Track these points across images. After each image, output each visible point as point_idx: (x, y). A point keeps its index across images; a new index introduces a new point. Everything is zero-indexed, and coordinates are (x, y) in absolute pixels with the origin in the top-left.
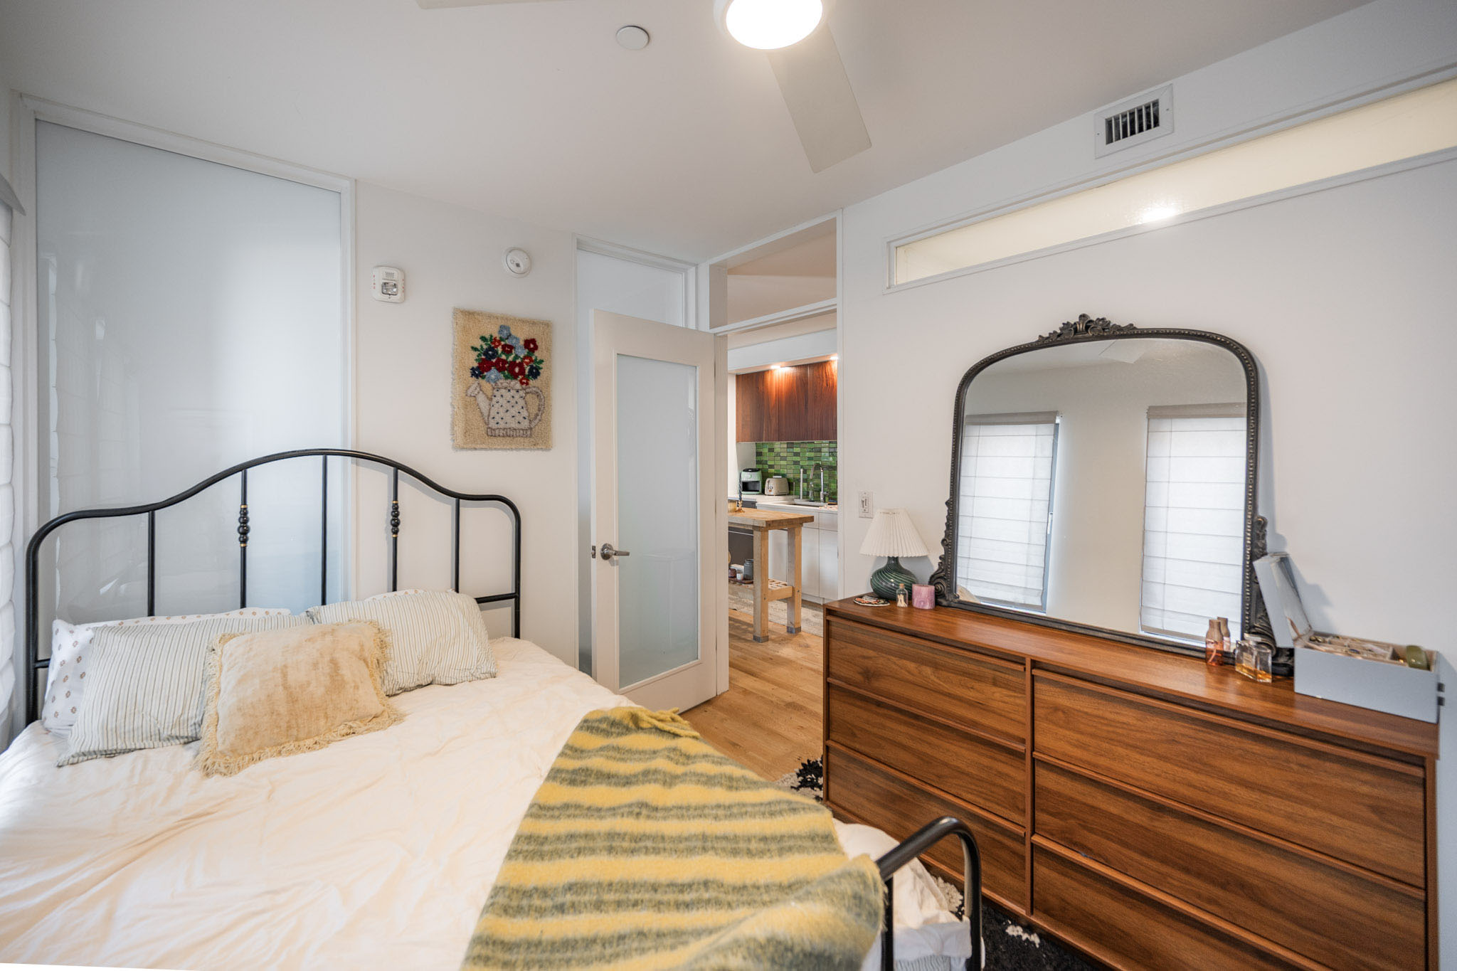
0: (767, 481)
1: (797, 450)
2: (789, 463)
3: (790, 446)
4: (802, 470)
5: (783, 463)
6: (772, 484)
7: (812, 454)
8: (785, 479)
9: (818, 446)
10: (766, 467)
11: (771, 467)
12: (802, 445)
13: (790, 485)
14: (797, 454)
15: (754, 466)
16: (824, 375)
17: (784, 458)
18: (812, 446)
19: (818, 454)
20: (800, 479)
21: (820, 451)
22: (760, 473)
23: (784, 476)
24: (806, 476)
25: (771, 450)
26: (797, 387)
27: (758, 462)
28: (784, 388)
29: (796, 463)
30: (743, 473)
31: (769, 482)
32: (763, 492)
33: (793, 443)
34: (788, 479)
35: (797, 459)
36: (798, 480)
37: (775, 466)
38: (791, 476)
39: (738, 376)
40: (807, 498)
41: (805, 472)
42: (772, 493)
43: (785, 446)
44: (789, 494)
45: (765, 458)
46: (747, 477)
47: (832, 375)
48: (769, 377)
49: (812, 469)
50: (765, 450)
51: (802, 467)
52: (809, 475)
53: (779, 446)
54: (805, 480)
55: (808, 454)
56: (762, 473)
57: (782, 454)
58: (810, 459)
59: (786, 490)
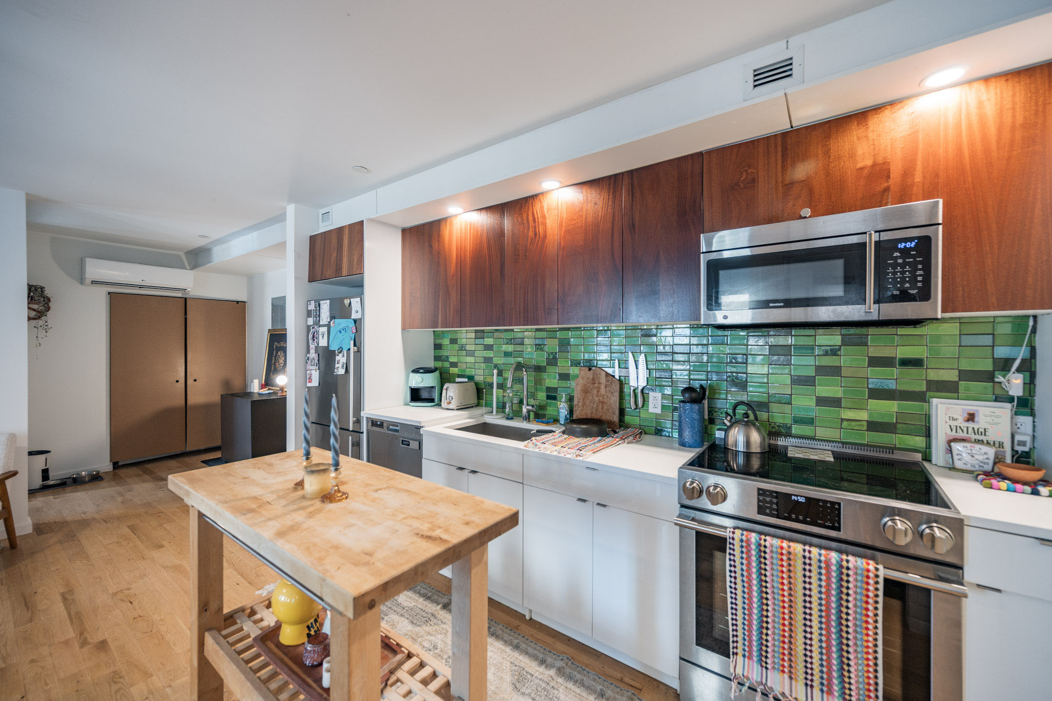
0: (445, 387)
1: (489, 341)
2: (478, 360)
3: (480, 335)
4: (495, 372)
5: (470, 359)
6: (452, 391)
7: (510, 348)
8: (472, 384)
9: (520, 335)
10: (447, 365)
11: (454, 365)
12: (496, 334)
13: (479, 391)
14: (488, 347)
15: (431, 364)
16: (531, 218)
17: (471, 353)
18: (510, 335)
19: (519, 348)
20: (493, 383)
21: (522, 344)
22: (437, 373)
23: (471, 378)
24: (501, 380)
25: (454, 341)
26: (489, 248)
27: (437, 358)
28: (469, 246)
29: (488, 360)
30: (412, 375)
31: (447, 389)
32: (439, 405)
33: (483, 331)
34: (477, 384)
35: (489, 354)
36: (491, 385)
37: (459, 365)
38: (479, 378)
39: (404, 231)
40: (504, 412)
41: (500, 374)
42: (451, 406)
43: (473, 335)
44: (478, 405)
45: (444, 353)
46: (418, 381)
47: (544, 217)
48: (446, 232)
49: (512, 370)
50: (446, 342)
51: (496, 366)
52: (506, 379)
53: (466, 335)
54: (501, 386)
55: (505, 348)
56: (441, 374)
57: (468, 348)
58: (507, 354)
59: (474, 400)
